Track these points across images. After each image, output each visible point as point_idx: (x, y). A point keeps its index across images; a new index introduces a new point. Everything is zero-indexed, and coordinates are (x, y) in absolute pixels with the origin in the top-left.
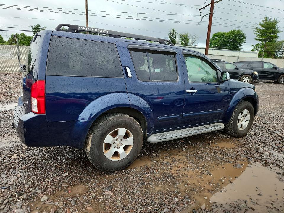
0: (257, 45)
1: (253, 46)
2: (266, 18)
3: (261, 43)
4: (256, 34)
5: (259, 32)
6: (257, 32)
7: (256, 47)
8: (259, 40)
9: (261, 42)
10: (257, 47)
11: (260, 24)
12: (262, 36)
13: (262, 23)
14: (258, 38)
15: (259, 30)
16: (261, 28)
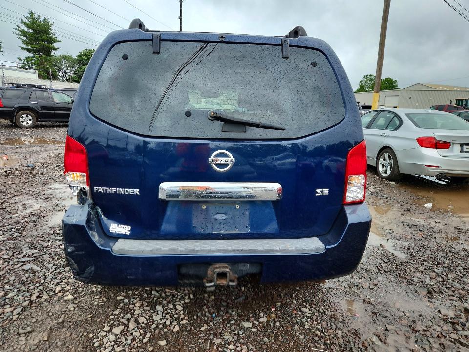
0: (27, 59)
1: (21, 60)
2: (31, 13)
3: (33, 57)
4: (22, 39)
5: (24, 36)
6: (20, 35)
7: (26, 62)
8: (29, 51)
9: (33, 55)
10: (28, 62)
11: (24, 23)
12: (31, 44)
13: (26, 20)
14: (25, 47)
15: (24, 33)
16: (26, 29)
